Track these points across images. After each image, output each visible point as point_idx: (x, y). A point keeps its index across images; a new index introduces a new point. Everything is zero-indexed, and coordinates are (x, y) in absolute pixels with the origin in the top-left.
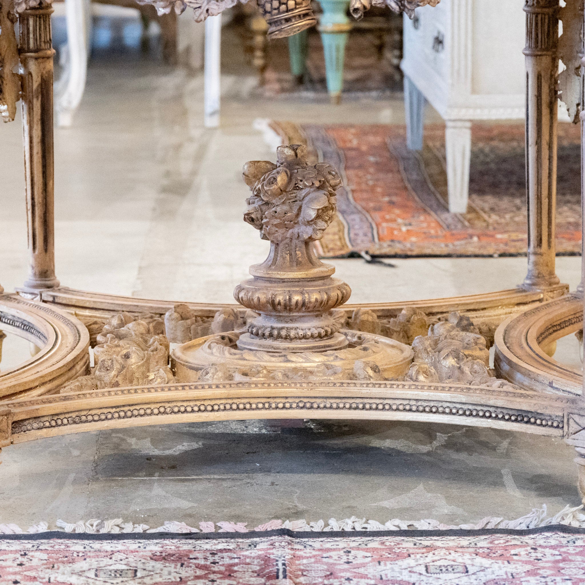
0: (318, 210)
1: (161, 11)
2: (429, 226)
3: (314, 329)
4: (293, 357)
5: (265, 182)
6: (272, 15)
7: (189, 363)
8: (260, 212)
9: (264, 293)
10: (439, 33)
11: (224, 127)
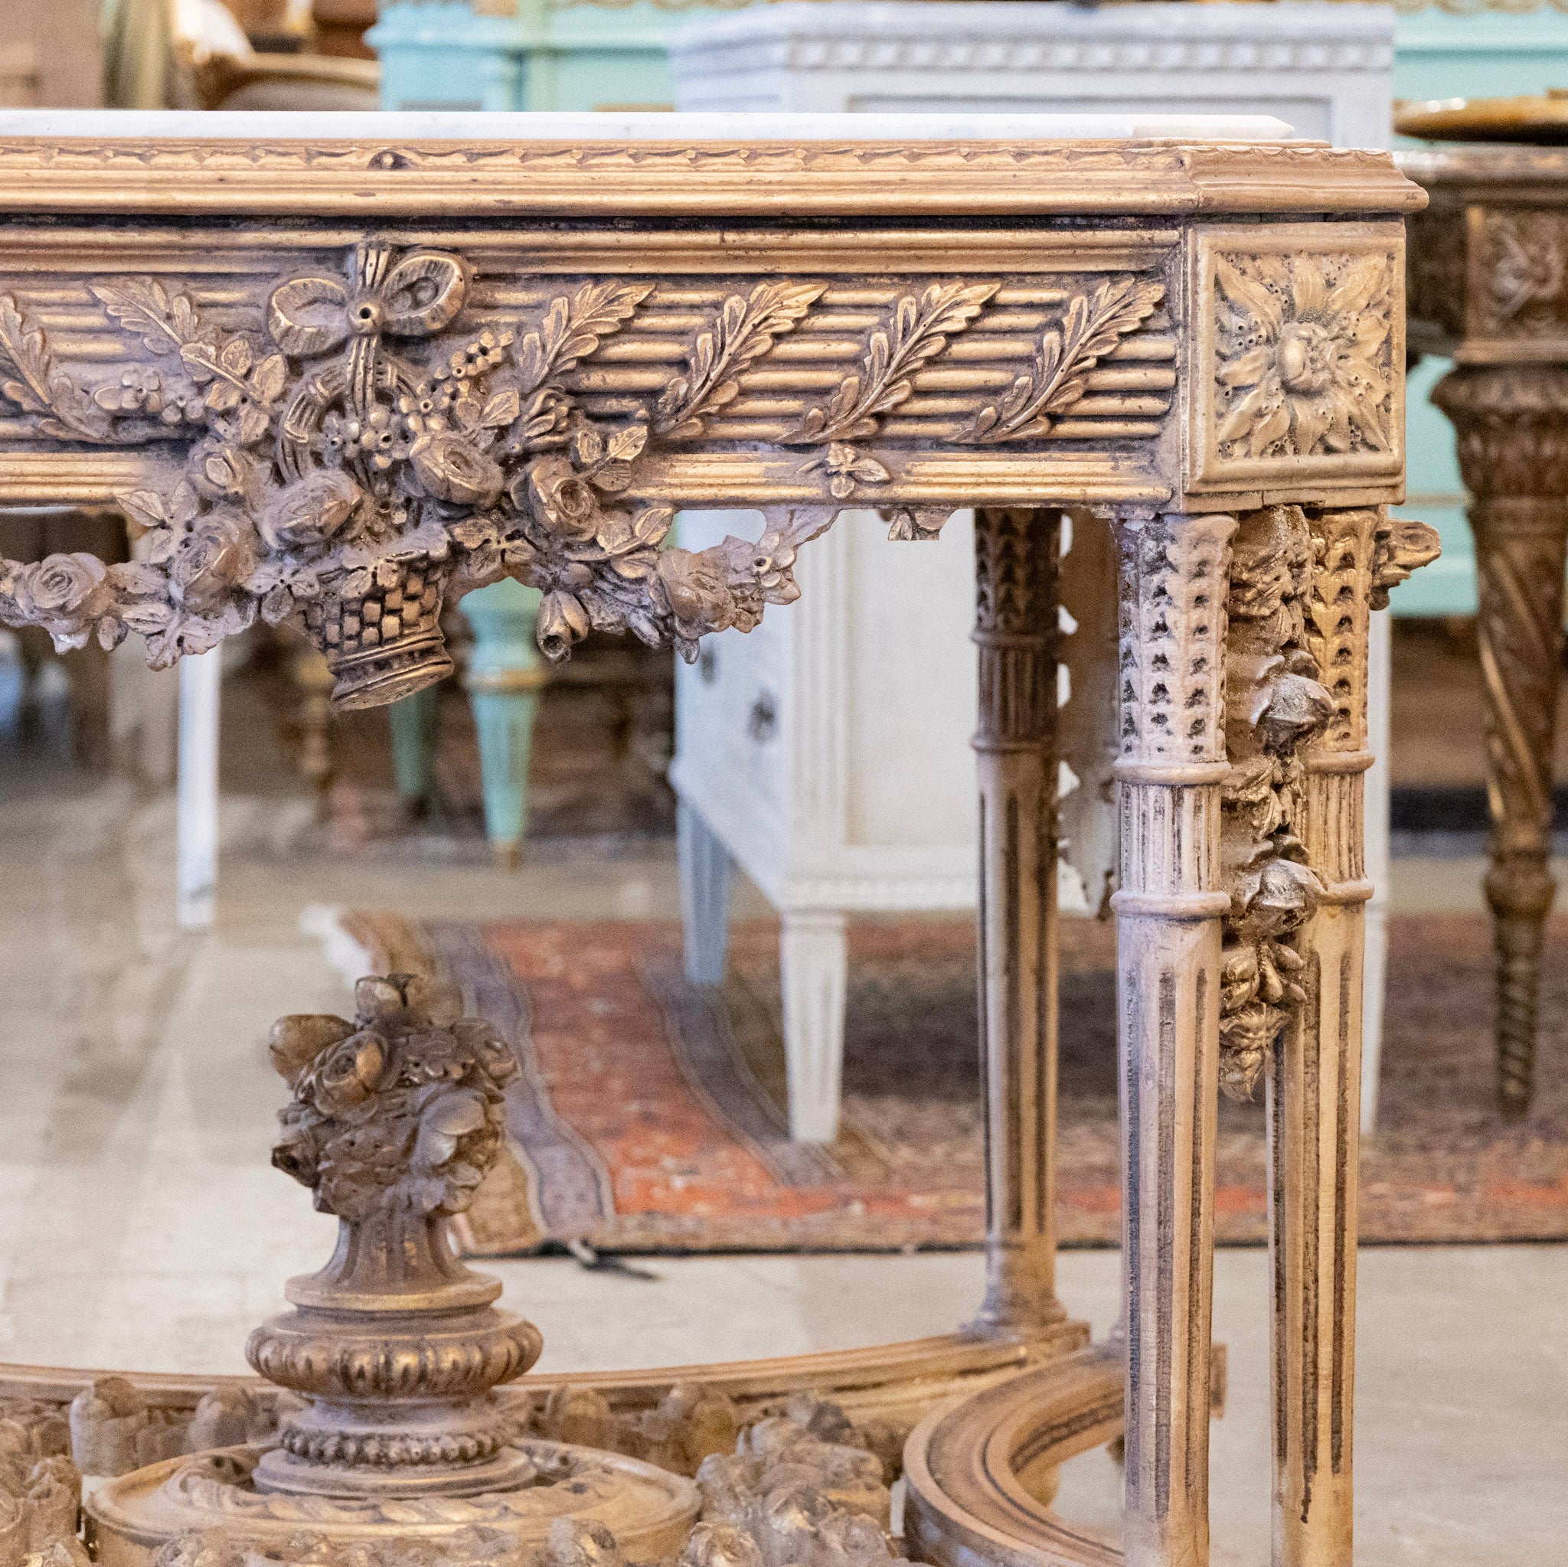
0: (459, 1138)
1: (64, 643)
2: (740, 1178)
3: (448, 1439)
4: (396, 1512)
5: (326, 1068)
6: (342, 653)
7: (132, 1527)
8: (312, 1142)
9: (322, 1348)
10: (765, 694)
11: (226, 926)
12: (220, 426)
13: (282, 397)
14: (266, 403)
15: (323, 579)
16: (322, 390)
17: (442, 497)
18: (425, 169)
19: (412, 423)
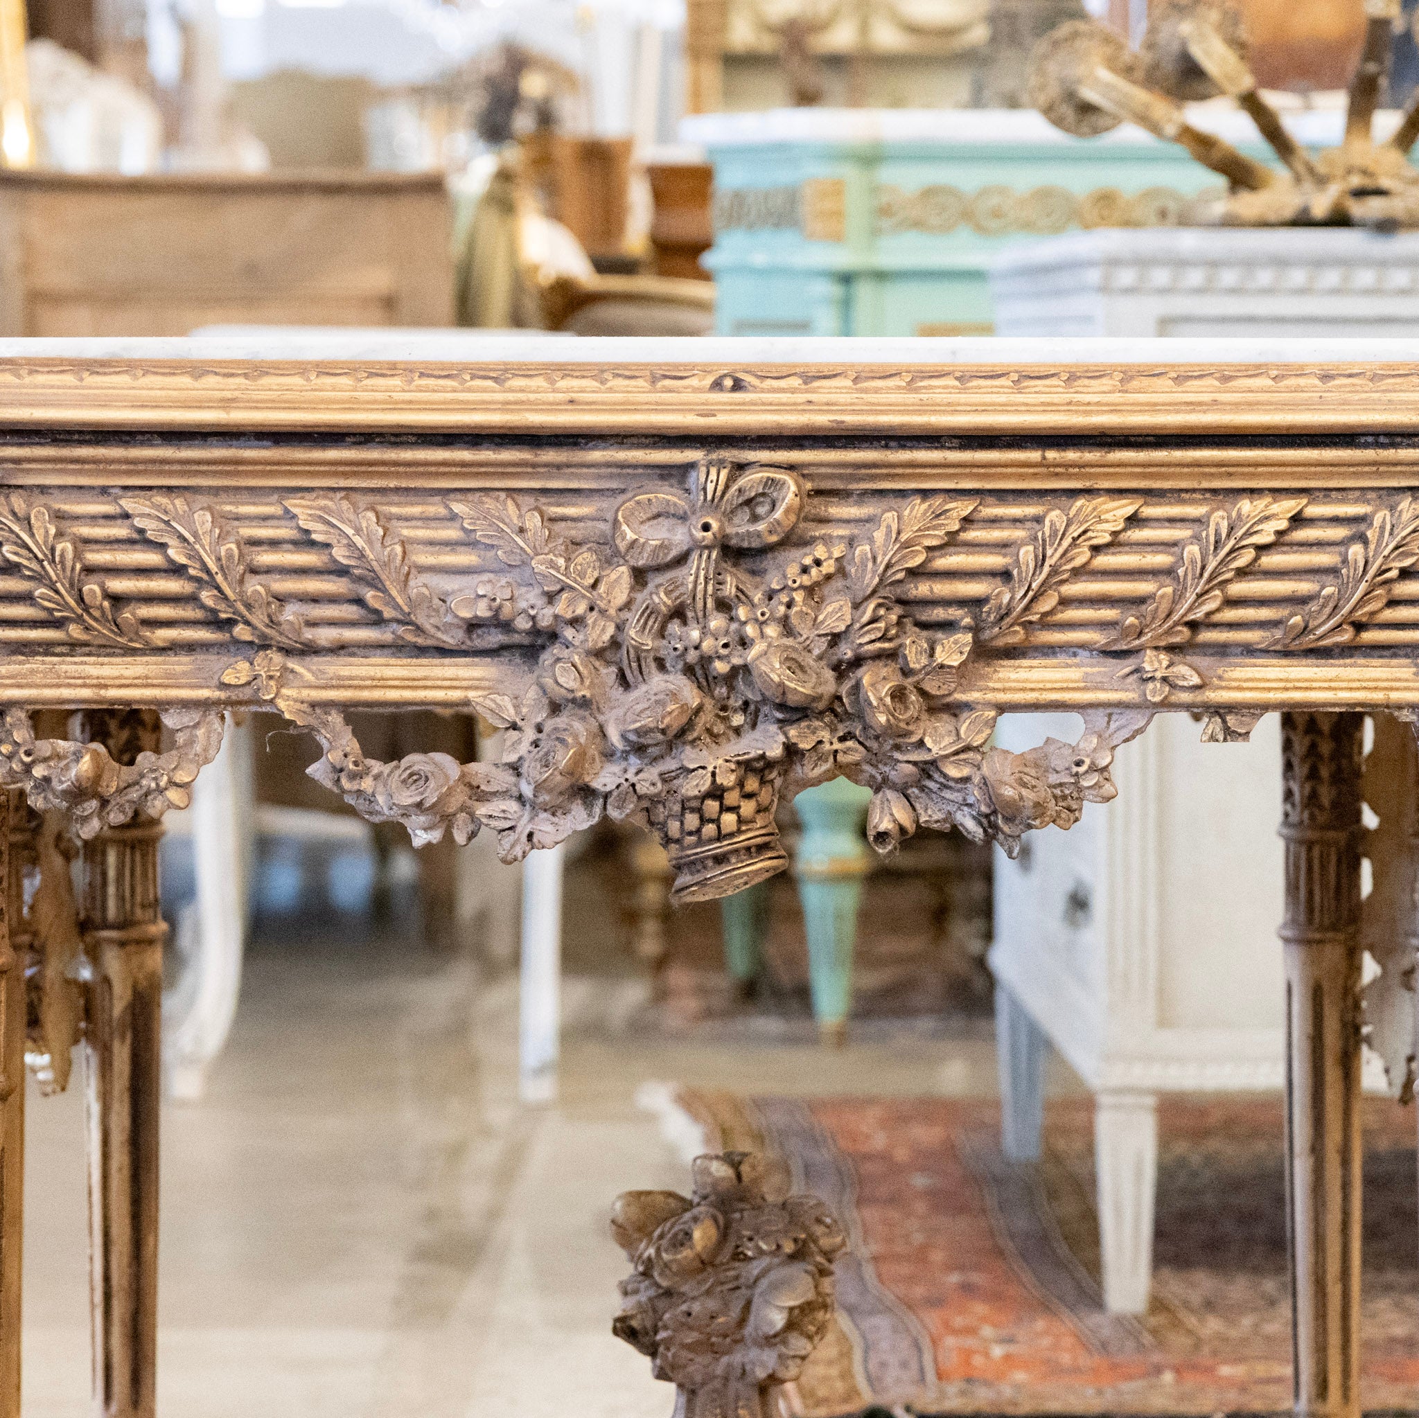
0: (791, 1309)
1: (420, 838)
2: (1055, 1347)
5: (664, 1242)
6: (683, 849)
8: (651, 1313)
10: (1080, 883)
11: (568, 1102)
12: (569, 633)
13: (627, 606)
14: (612, 612)
15: (665, 778)
16: (665, 599)
17: (777, 701)
18: (763, 391)
19: (750, 630)
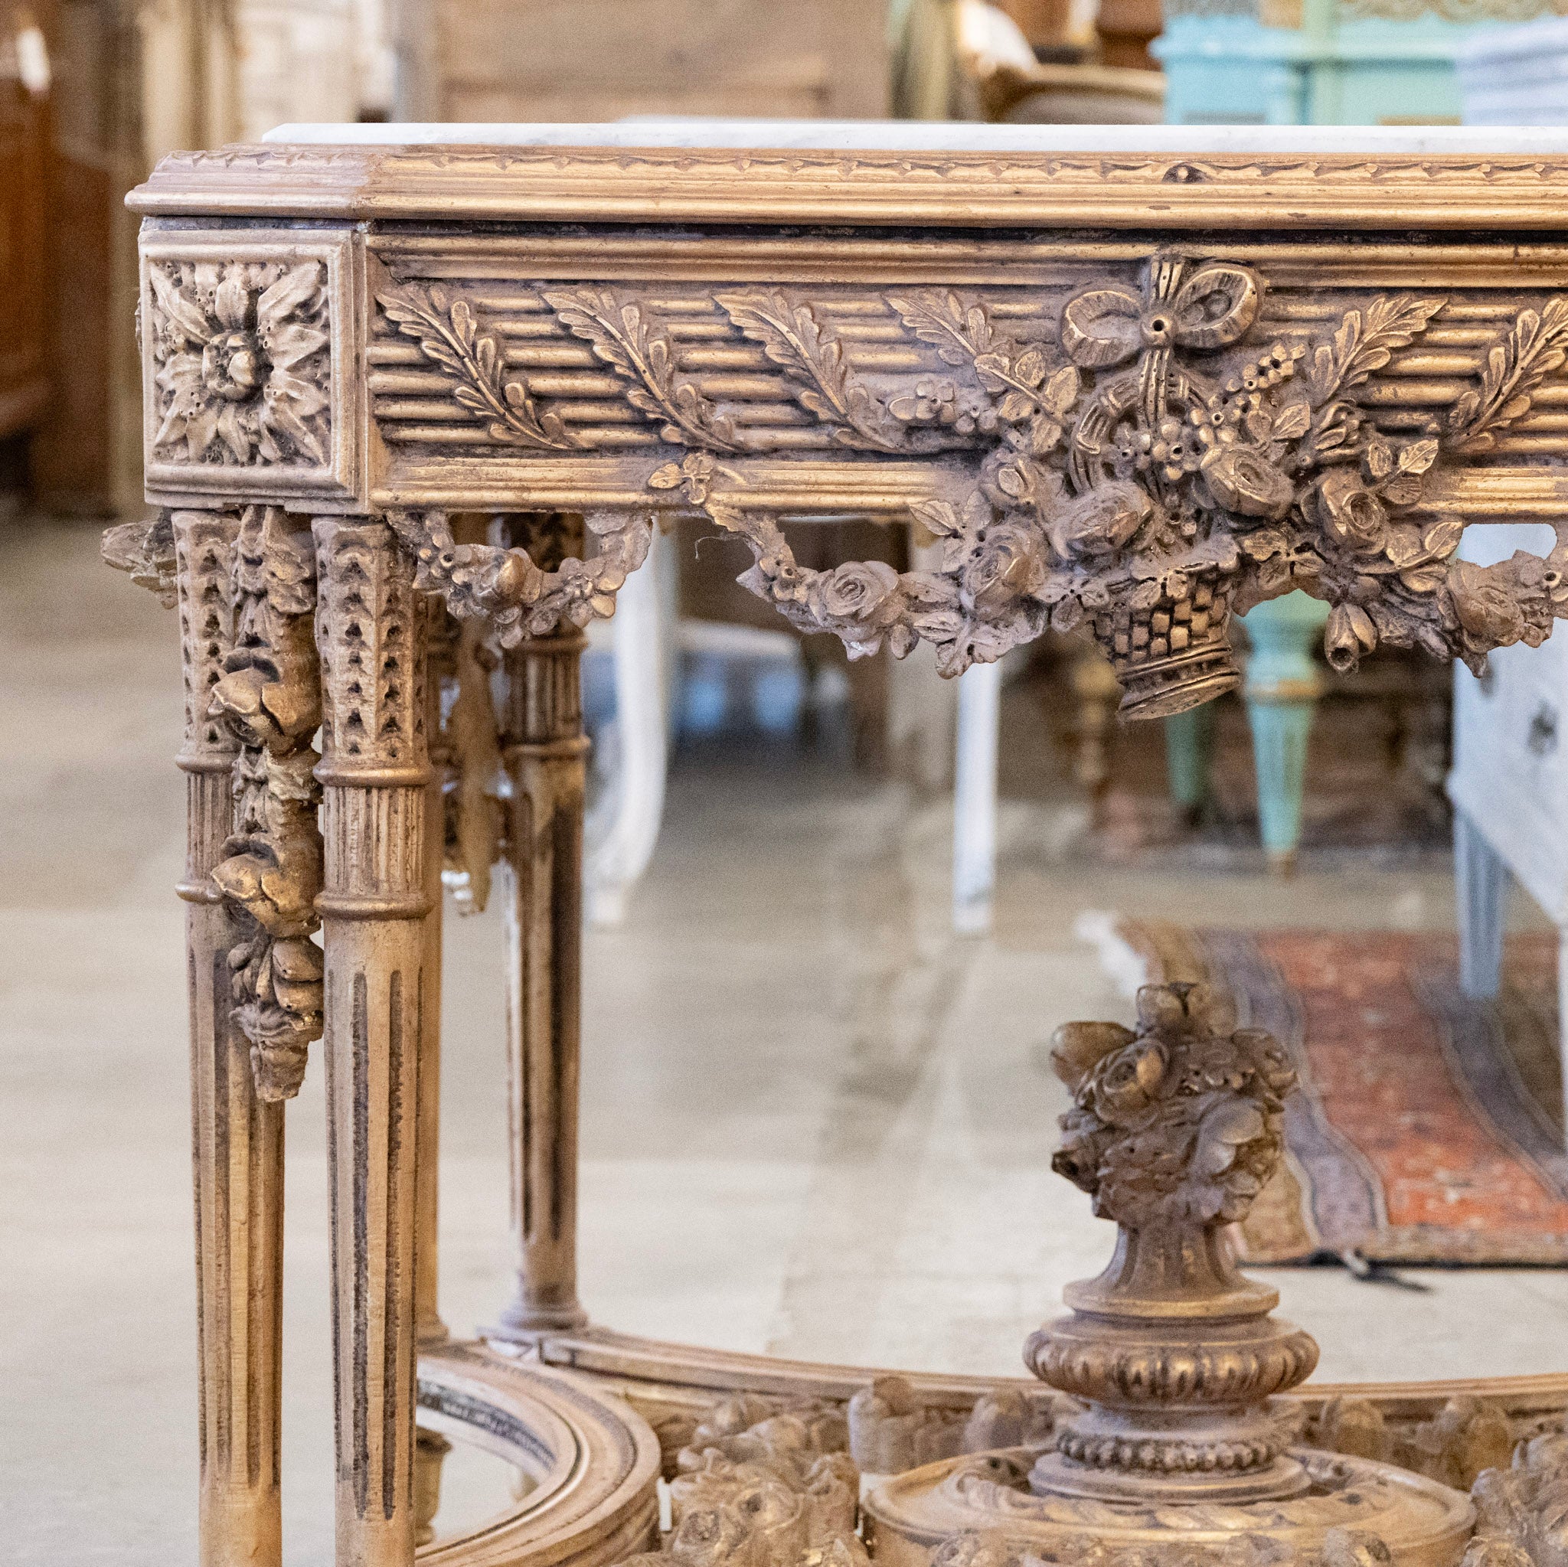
0: (1239, 1147)
1: (856, 651)
2: (1514, 1191)
3: (1223, 1446)
4: (1170, 1518)
5: (1106, 1076)
6: (1131, 663)
7: (908, 1525)
8: (1092, 1149)
9: (1100, 1354)
10: (1545, 707)
11: (1003, 931)
12: (1013, 436)
13: (1074, 409)
14: (1059, 415)
15: (1112, 589)
16: (1114, 401)
17: (1232, 509)
18: (1219, 182)
19: (1204, 435)
